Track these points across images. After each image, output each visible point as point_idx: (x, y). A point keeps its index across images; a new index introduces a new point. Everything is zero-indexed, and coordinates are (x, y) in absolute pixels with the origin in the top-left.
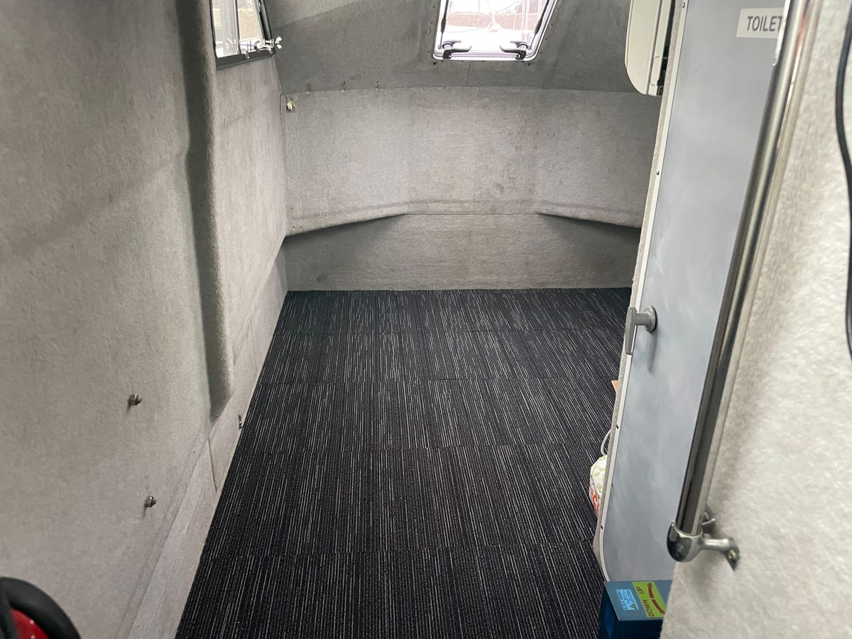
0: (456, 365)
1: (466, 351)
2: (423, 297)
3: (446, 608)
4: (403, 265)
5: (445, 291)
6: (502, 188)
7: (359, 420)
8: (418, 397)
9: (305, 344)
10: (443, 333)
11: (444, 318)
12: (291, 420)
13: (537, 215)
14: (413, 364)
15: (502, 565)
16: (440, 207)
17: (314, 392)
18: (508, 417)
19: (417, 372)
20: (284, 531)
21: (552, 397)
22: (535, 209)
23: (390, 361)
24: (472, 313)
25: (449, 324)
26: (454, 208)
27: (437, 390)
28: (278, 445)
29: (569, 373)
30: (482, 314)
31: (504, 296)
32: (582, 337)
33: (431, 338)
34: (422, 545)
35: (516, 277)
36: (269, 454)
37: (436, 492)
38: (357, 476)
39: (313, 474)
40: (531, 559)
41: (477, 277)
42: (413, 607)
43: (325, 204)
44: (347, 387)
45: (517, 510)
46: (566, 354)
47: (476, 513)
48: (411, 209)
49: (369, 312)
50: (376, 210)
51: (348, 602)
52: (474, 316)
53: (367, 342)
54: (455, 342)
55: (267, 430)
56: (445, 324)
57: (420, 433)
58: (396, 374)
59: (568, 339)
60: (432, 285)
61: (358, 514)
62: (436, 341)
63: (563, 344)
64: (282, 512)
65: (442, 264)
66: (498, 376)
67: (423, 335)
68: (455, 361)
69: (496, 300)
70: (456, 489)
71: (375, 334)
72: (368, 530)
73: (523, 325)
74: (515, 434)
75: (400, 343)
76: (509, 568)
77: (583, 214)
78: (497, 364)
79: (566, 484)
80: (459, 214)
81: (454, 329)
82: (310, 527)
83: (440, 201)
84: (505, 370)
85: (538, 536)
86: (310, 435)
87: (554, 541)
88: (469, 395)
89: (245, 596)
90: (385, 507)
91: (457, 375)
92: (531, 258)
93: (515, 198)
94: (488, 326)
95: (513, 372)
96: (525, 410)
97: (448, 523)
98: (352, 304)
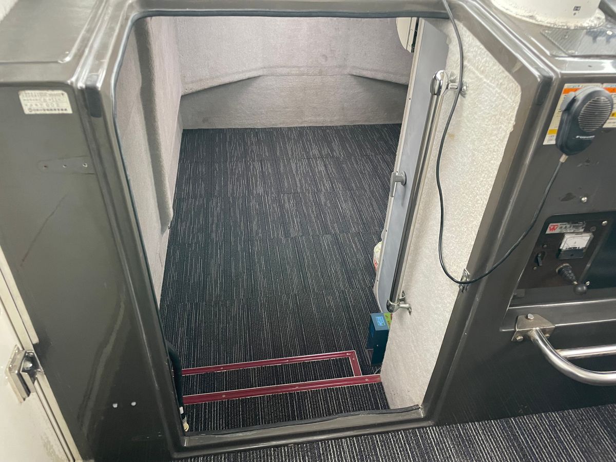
0: (298, 183)
1: (304, 173)
2: (275, 133)
3: (296, 325)
4: (260, 111)
5: (290, 129)
6: (326, 57)
7: (240, 221)
8: (275, 206)
9: (200, 170)
10: (289, 161)
11: (289, 148)
12: (199, 222)
13: (349, 76)
14: (271, 183)
15: (325, 302)
16: (285, 71)
17: (210, 203)
18: (330, 217)
19: (274, 188)
20: (204, 288)
21: (355, 203)
22: (348, 72)
23: (256, 181)
24: (307, 145)
25: (293, 153)
26: (294, 71)
27: (286, 201)
28: (193, 238)
29: (366, 187)
30: (314, 146)
31: (328, 131)
32: (376, 161)
33: (282, 164)
34: (281, 293)
35: (336, 118)
36: (189, 244)
37: (289, 263)
38: (242, 255)
39: (216, 255)
40: (340, 298)
41: (310, 118)
42: (279, 325)
43: (207, 72)
44: (231, 200)
45: (333, 272)
46: (365, 173)
47: (311, 274)
48: (265, 72)
49: (240, 145)
50: (241, 75)
51: (244, 324)
52: (308, 148)
53: (240, 167)
54: (297, 167)
55: (185, 229)
56: (290, 153)
57: (277, 228)
58: (260, 190)
59: (367, 163)
60: (281, 124)
61: (245, 277)
62: (285, 166)
63: (364, 166)
64: (202, 278)
65: (287, 109)
66: (323, 190)
67: (276, 163)
68: (297, 180)
69: (323, 134)
70: (300, 261)
71: (245, 161)
72: (252, 286)
73: (340, 154)
74: (333, 228)
75: (262, 168)
76: (329, 303)
77: (380, 76)
78: (323, 181)
79: (361, 257)
80: (298, 75)
81: (296, 157)
82: (219, 286)
83: (284, 67)
84: (328, 185)
85: (344, 285)
86: (212, 231)
87: (353, 288)
88: (306, 203)
89: (188, 324)
90: (260, 273)
91: (299, 190)
92: (346, 105)
93: (335, 65)
94: (318, 155)
95: (333, 186)
96: (340, 212)
97: (296, 280)
98: (228, 140)
